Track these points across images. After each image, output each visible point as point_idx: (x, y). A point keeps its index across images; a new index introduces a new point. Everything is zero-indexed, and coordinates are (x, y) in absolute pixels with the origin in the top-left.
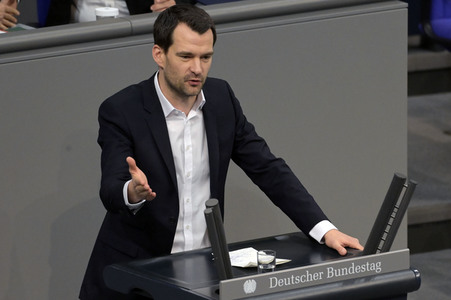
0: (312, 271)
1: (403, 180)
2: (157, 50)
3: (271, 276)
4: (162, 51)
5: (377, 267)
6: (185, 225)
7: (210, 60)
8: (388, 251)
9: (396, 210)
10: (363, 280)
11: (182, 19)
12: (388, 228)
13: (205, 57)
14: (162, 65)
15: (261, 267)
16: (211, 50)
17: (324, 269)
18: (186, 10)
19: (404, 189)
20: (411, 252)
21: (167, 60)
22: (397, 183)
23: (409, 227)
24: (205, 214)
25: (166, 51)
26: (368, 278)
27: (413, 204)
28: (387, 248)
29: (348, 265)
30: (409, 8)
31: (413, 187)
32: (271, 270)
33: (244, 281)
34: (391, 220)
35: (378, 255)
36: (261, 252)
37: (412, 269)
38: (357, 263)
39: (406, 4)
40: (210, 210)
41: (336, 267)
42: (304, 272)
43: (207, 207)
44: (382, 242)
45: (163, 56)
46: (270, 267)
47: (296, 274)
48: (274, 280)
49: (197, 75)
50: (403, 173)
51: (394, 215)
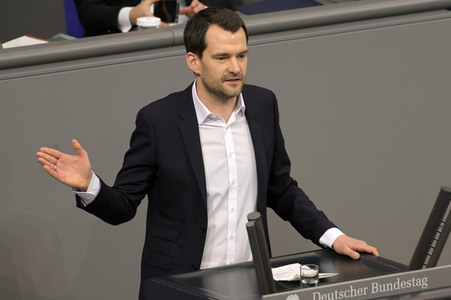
0: (356, 286)
1: (450, 194)
2: (191, 58)
3: (315, 291)
4: (196, 57)
5: (423, 283)
6: (229, 235)
7: (246, 58)
8: (434, 266)
9: (442, 224)
10: (408, 296)
11: (212, 21)
12: (435, 242)
13: (241, 55)
14: (198, 72)
15: (304, 281)
16: (245, 48)
17: (368, 284)
18: (215, 12)
21: (203, 65)
24: (247, 228)
25: (200, 56)
26: (414, 294)
28: (433, 264)
29: (393, 280)
32: (313, 285)
33: (288, 295)
34: (438, 235)
35: (424, 270)
36: (305, 267)
38: (403, 279)
40: (252, 224)
41: (381, 282)
42: (347, 287)
43: (249, 220)
44: (428, 258)
45: (198, 62)
46: (313, 282)
47: (339, 289)
48: (317, 295)
49: (235, 75)
51: (440, 230)
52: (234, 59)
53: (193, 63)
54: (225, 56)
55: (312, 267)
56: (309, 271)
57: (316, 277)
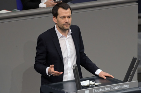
0: (107, 87)
1: (136, 59)
2: (54, 18)
3: (94, 89)
5: (127, 86)
6: (69, 72)
7: (71, 18)
9: (134, 68)
12: (131, 74)
13: (69, 17)
14: (56, 22)
15: (90, 86)
17: (110, 87)
18: (61, 4)
19: (136, 62)
20: (138, 82)
22: (134, 60)
23: (138, 74)
25: (57, 18)
26: (125, 90)
27: (139, 66)
28: (131, 80)
29: (118, 85)
30: (138, 5)
31: (139, 61)
33: (85, 90)
34: (132, 72)
35: (128, 82)
36: (91, 81)
37: (139, 87)
38: (121, 85)
39: (138, 3)
40: (74, 68)
41: (114, 86)
42: (104, 87)
44: (129, 78)
46: (93, 86)
47: (101, 88)
49: (67, 23)
50: (136, 57)
51: (133, 70)
52: (67, 18)
53: (55, 20)
54: (64, 17)
55: (93, 81)
56: (92, 83)
57: (94, 84)
